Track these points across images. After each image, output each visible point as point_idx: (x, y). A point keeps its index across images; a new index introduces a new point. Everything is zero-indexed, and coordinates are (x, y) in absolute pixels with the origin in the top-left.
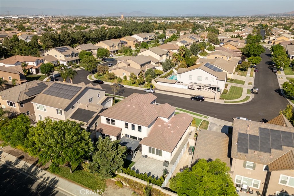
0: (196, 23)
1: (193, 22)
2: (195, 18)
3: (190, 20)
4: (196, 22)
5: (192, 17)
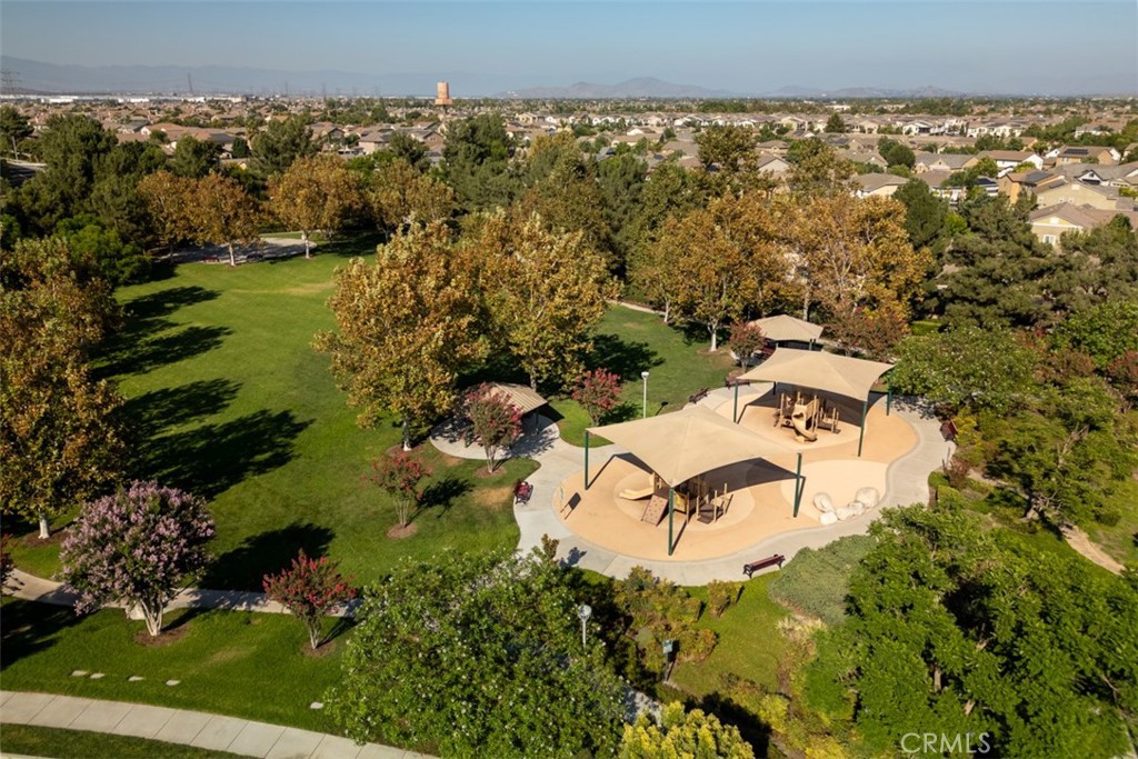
0: (899, 131)
1: (874, 126)
2: (886, 104)
3: (854, 111)
4: (899, 124)
5: (869, 100)
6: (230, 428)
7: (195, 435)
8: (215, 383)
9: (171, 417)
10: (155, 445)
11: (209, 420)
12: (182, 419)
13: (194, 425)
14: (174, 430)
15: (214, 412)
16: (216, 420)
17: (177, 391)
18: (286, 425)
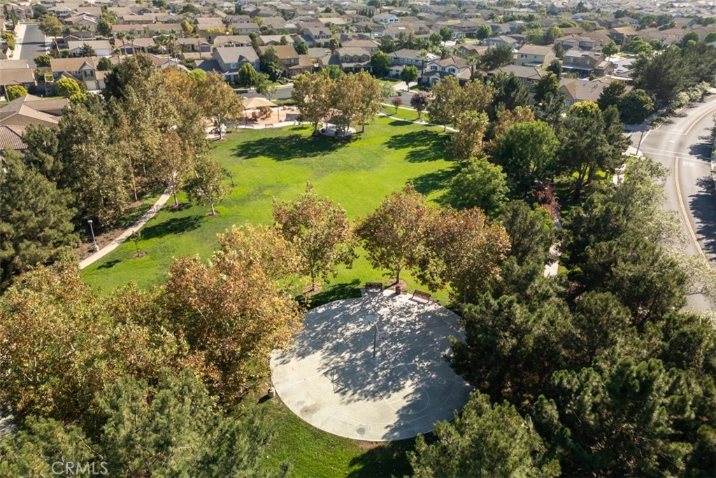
6: (407, 146)
7: (416, 146)
8: (414, 162)
9: (426, 152)
10: (428, 145)
11: (414, 149)
12: (422, 151)
13: (418, 148)
14: (424, 148)
15: (412, 152)
16: (410, 149)
17: (426, 160)
18: (390, 145)
